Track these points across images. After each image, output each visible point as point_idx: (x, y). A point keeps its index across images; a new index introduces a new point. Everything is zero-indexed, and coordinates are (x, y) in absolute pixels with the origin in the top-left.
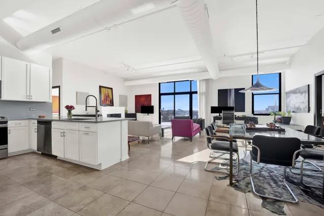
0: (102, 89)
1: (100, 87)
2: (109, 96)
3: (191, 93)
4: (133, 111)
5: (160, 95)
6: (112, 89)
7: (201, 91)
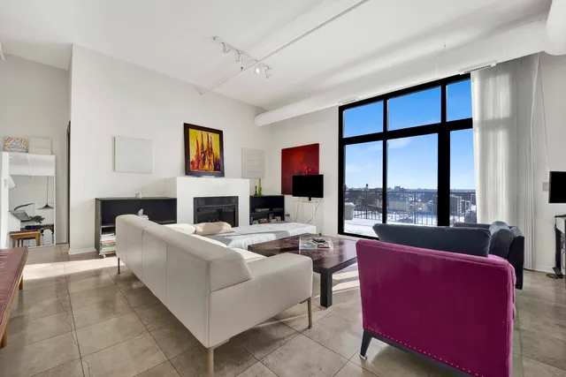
0: (192, 131)
1: (187, 127)
2: (210, 150)
3: (444, 130)
4: (277, 192)
5: (343, 142)
6: (220, 133)
7: (490, 115)
